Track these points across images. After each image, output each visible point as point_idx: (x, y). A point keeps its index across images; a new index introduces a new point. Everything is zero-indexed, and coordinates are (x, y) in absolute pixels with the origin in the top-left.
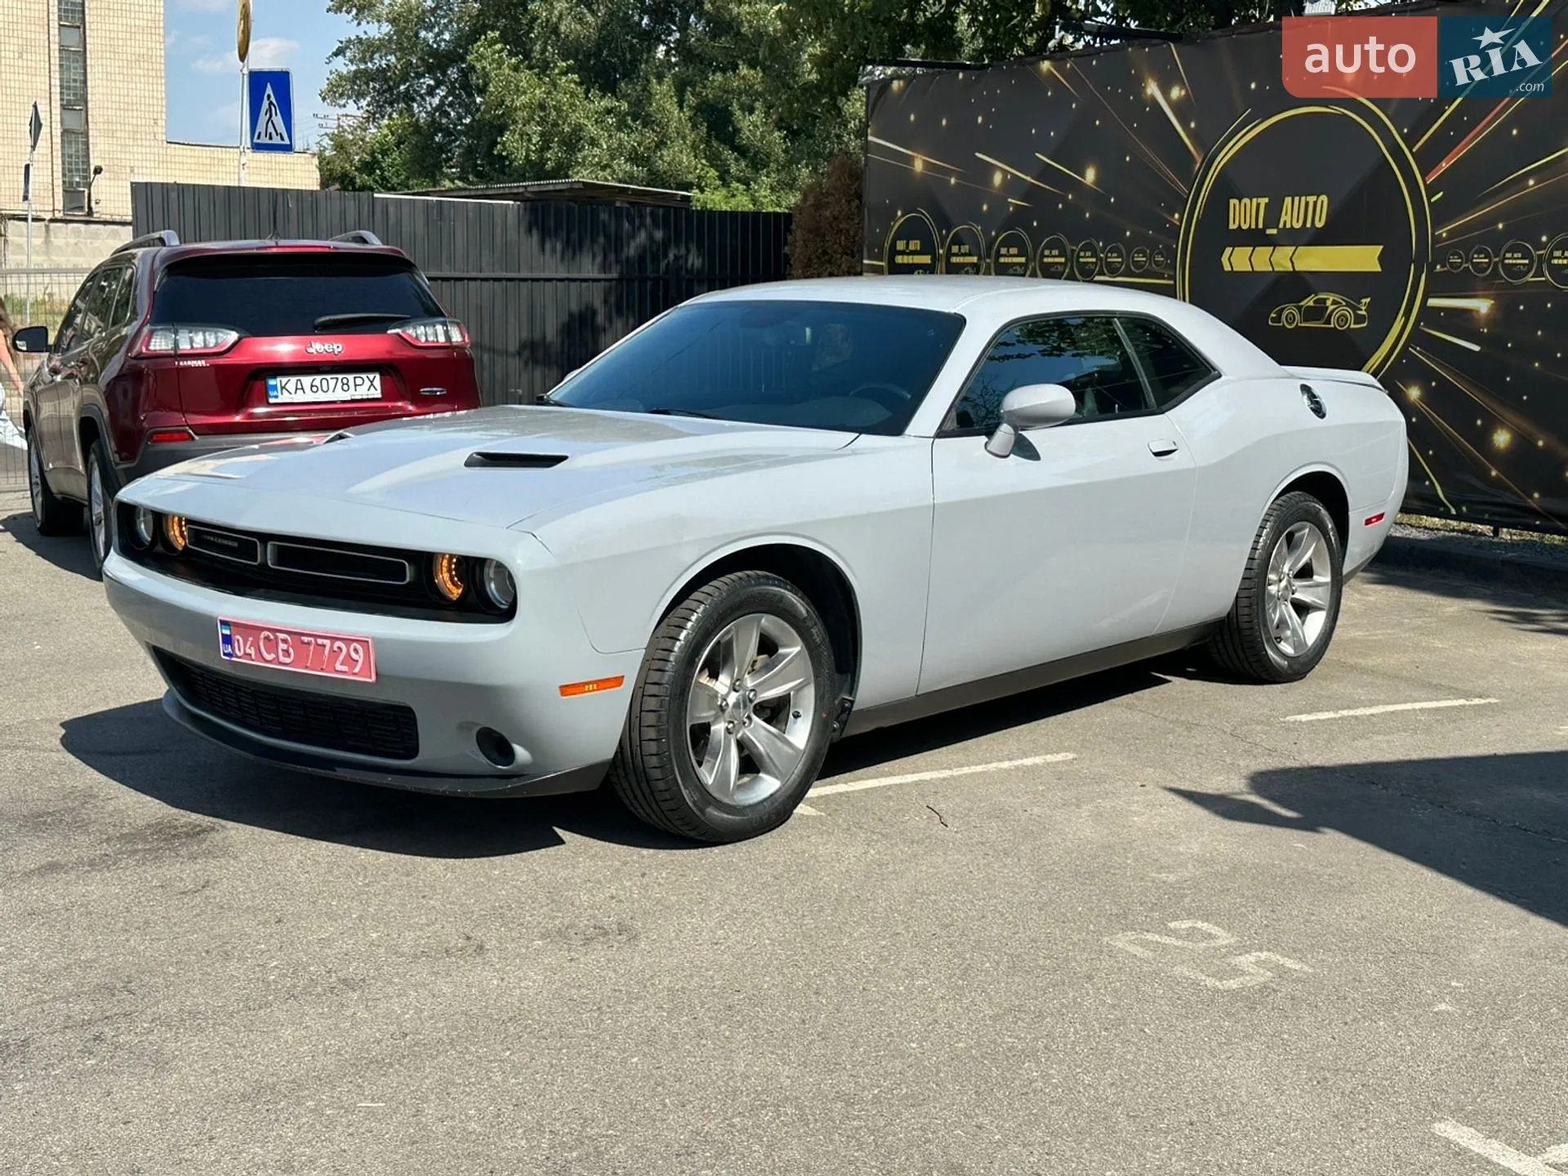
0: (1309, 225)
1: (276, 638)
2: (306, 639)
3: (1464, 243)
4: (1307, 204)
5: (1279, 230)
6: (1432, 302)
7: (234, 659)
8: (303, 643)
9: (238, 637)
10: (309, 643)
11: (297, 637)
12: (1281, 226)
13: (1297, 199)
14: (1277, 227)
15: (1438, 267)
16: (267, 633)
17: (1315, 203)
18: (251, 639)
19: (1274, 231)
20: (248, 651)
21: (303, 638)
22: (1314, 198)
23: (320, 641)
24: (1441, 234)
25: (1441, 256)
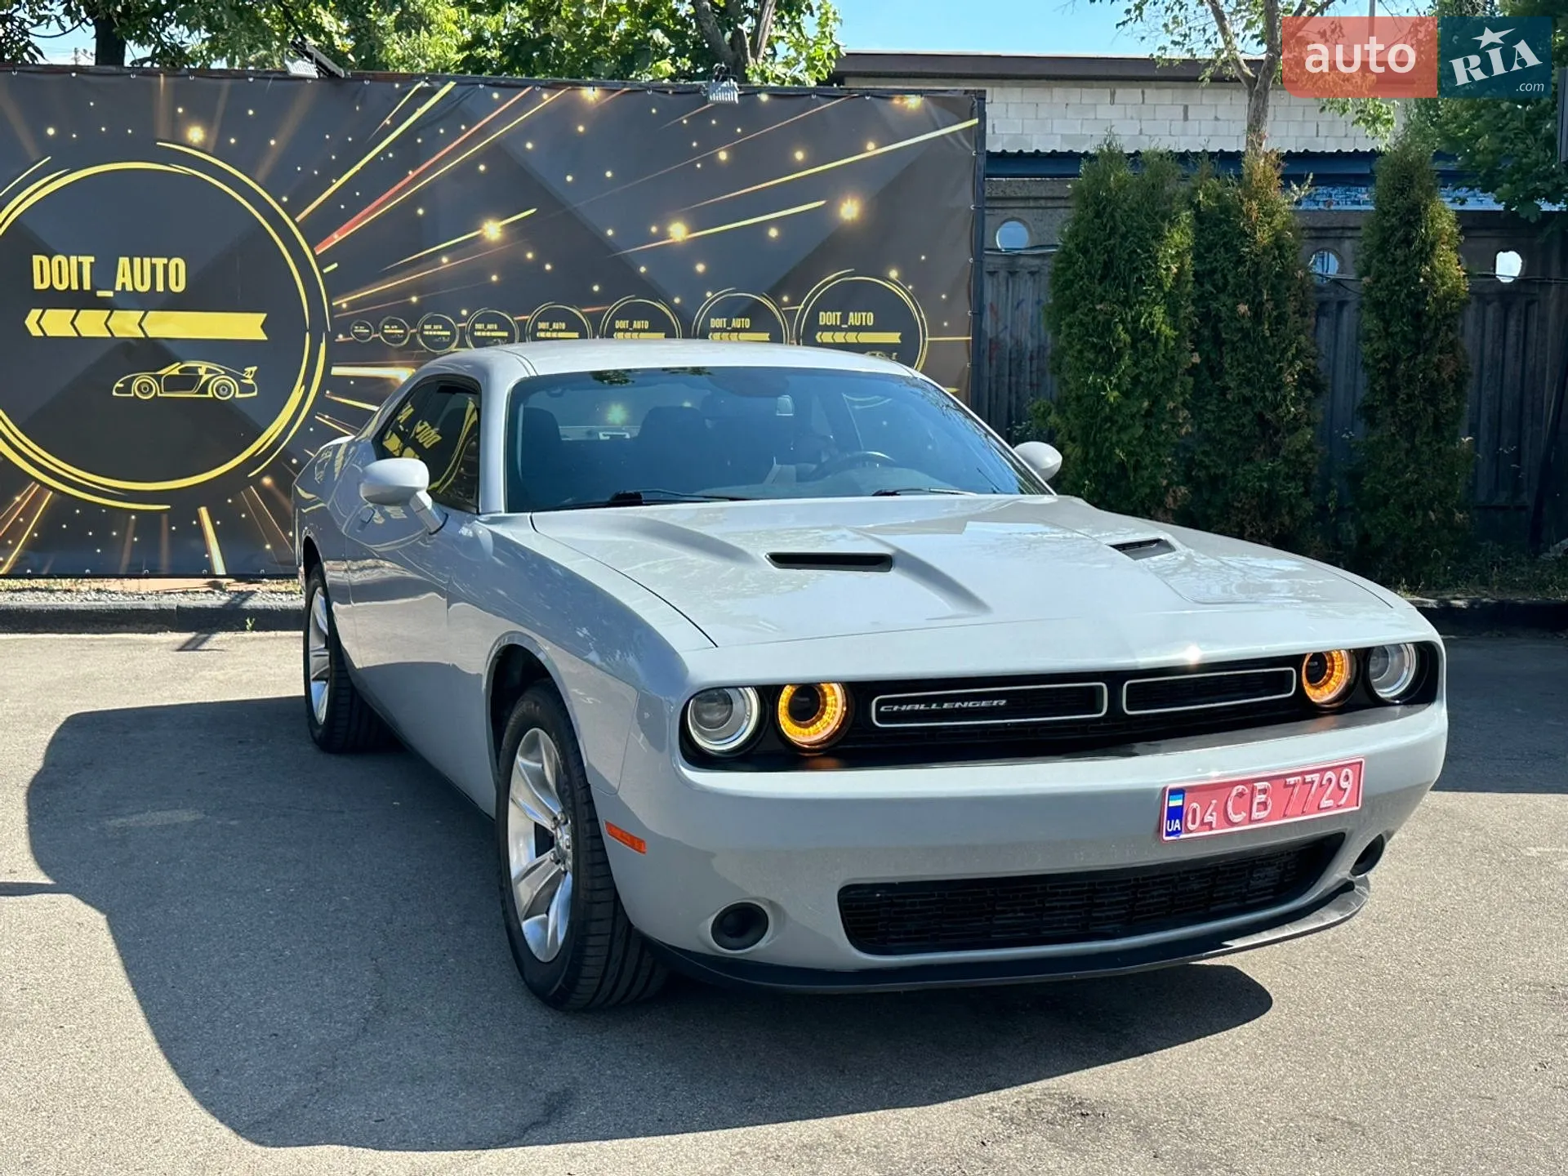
0: (160, 288)
1: (1253, 789)
2: (1291, 780)
3: (371, 313)
4: (153, 267)
5: (116, 292)
6: (336, 371)
7: (1183, 836)
8: (1286, 786)
9: (1195, 805)
10: (1294, 785)
11: (1283, 781)
12: (118, 288)
13: (137, 260)
14: (112, 288)
15: (341, 336)
16: (1240, 787)
17: (166, 267)
18: (1214, 802)
19: (110, 294)
20: (1208, 819)
21: (1288, 780)
22: (165, 261)
23: (1308, 778)
24: (340, 304)
25: (343, 325)
